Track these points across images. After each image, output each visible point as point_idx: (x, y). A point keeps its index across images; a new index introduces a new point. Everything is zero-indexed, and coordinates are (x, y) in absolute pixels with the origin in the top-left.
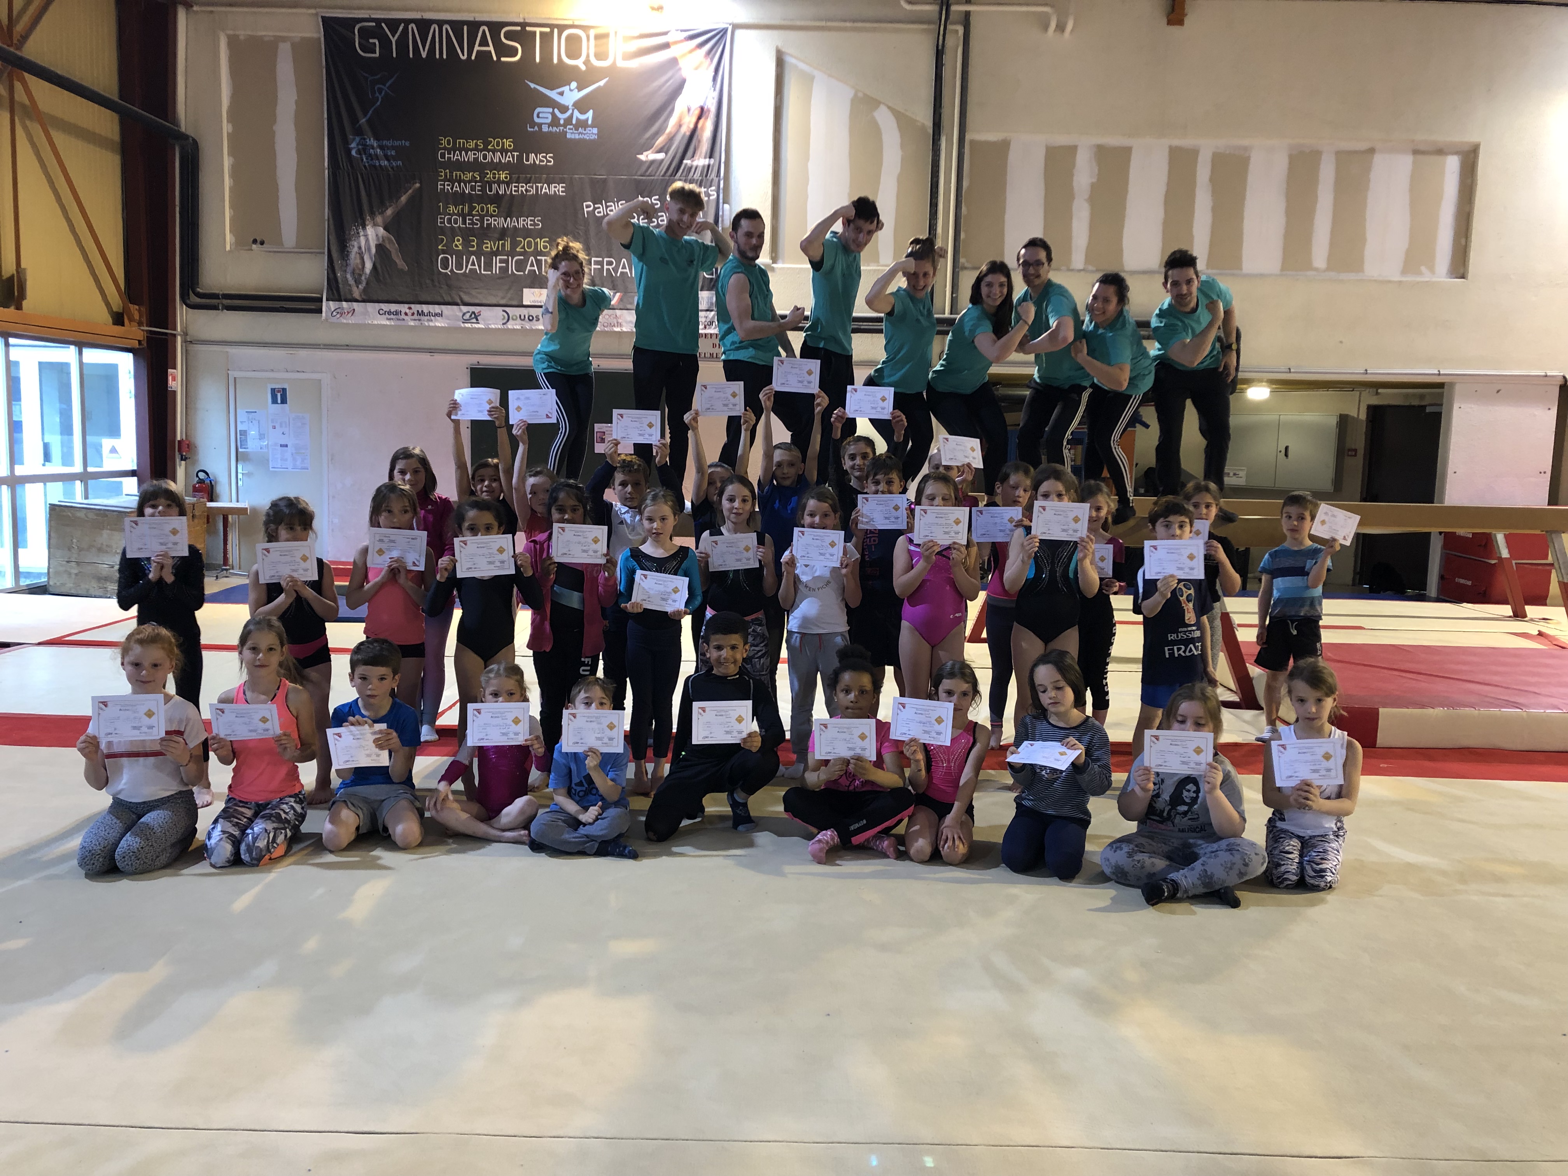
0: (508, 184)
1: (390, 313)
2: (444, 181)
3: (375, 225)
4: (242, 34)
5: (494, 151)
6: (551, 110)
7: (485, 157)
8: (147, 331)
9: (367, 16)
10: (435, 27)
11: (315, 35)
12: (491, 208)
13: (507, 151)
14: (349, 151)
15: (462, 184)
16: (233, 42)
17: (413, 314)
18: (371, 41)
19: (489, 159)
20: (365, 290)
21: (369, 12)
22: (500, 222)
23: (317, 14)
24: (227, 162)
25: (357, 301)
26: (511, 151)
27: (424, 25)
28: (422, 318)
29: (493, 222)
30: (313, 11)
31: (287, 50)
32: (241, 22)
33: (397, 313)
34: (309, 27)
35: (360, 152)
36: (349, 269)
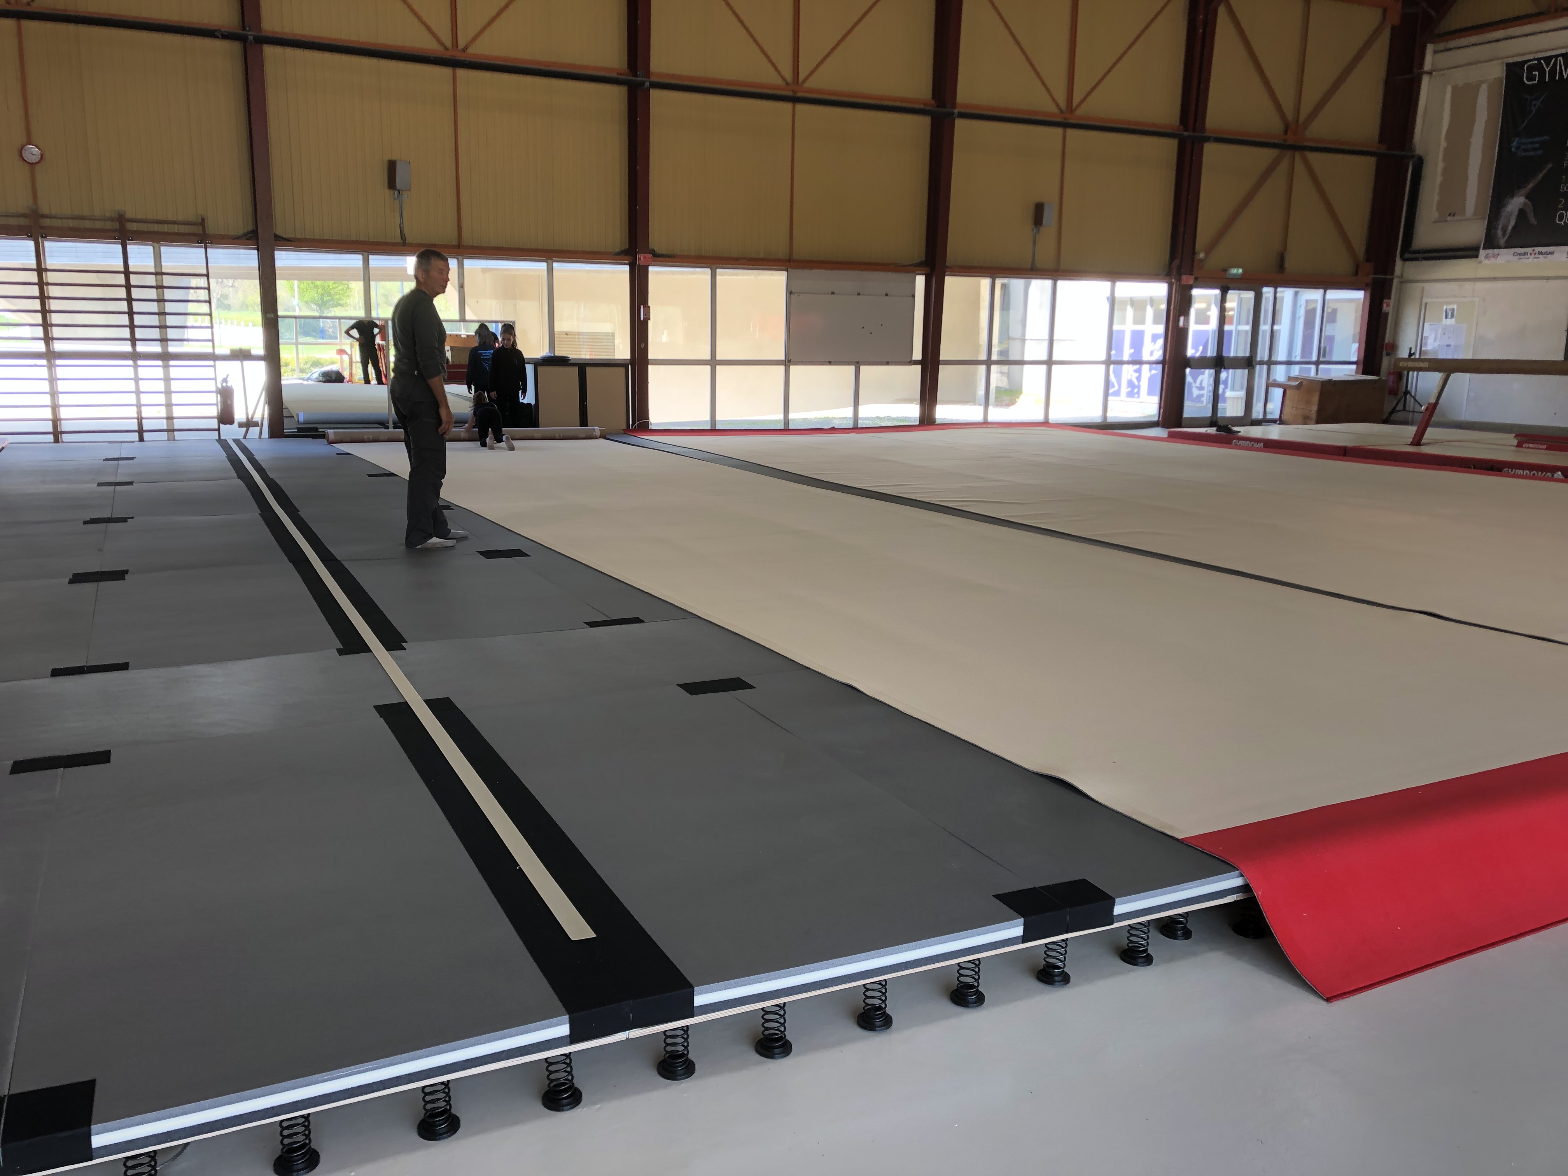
1: (1520, 254)
3: (1520, 196)
4: (1460, 83)
8: (1374, 278)
9: (1532, 58)
11: (1501, 76)
14: (1510, 148)
16: (1455, 89)
17: (1535, 254)
18: (1534, 73)
20: (1507, 241)
21: (1533, 55)
23: (1503, 63)
24: (1441, 165)
25: (1500, 248)
28: (1540, 256)
30: (1500, 61)
31: (1484, 88)
32: (1460, 77)
33: (1525, 254)
34: (1497, 72)
35: (1517, 148)
36: (1500, 227)
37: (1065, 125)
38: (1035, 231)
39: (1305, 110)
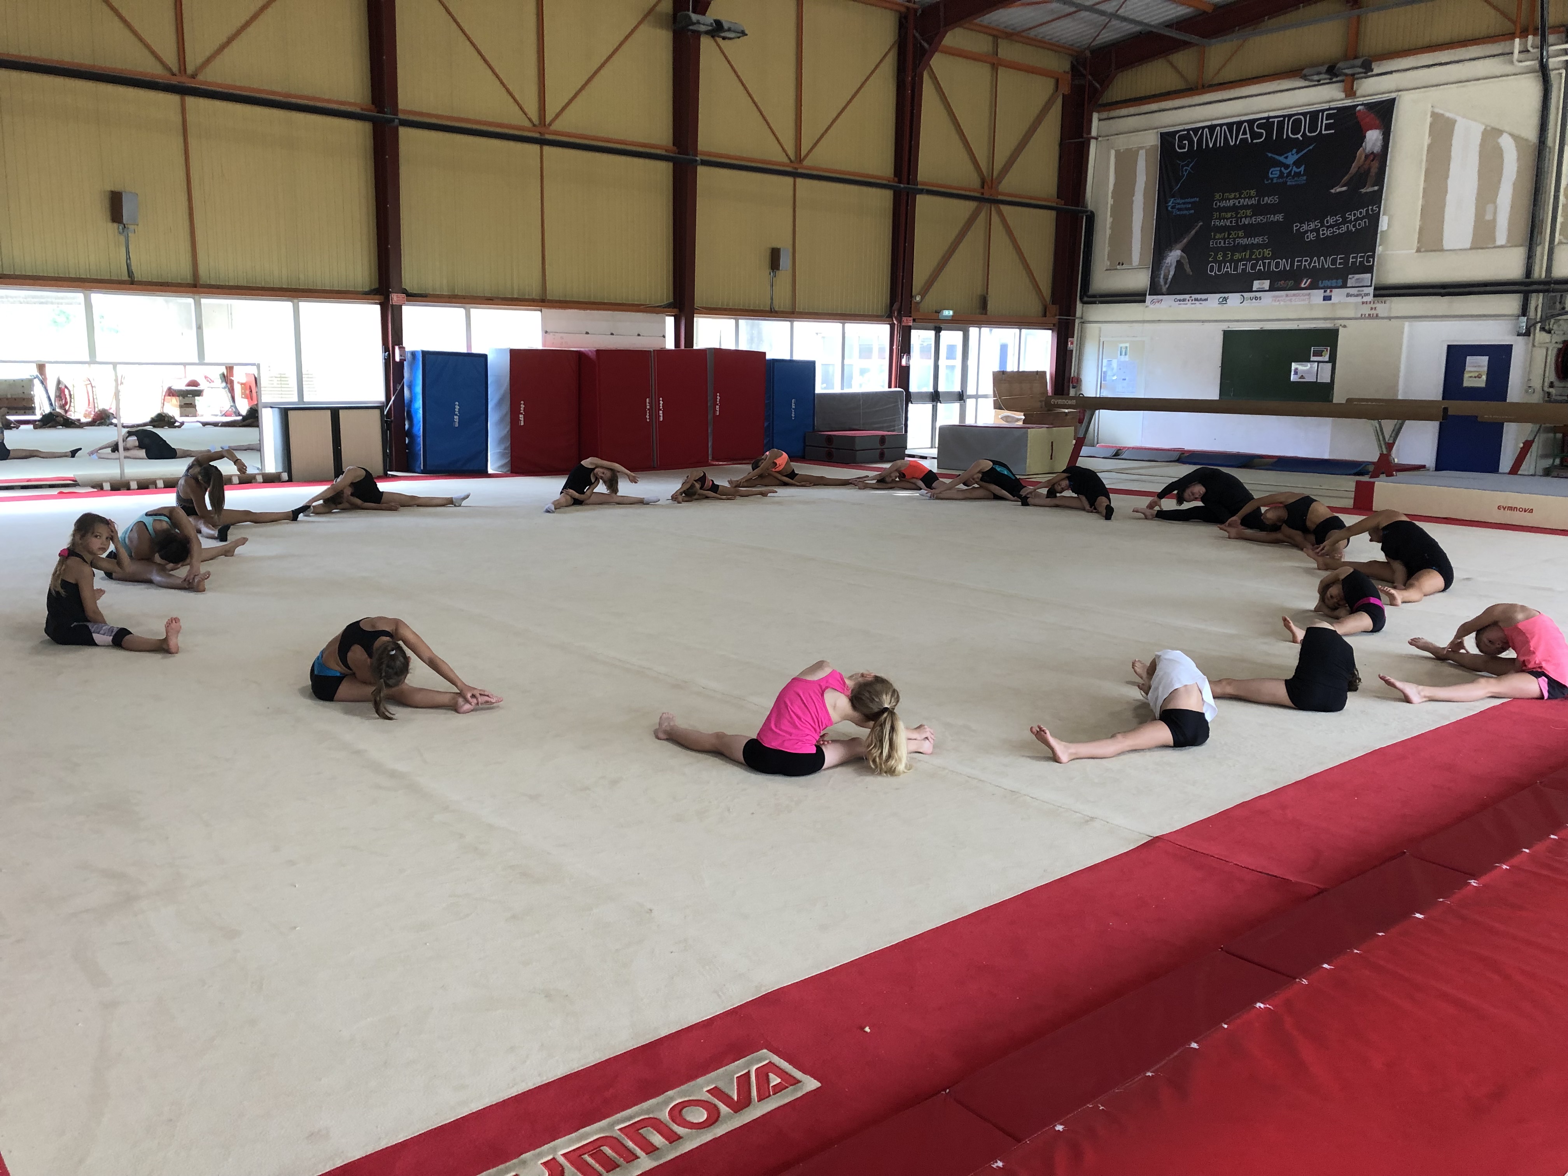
0: (1251, 217)
1: (1180, 300)
2: (1216, 219)
3: (1177, 249)
4: (1122, 149)
5: (1245, 198)
6: (1279, 169)
7: (1239, 203)
8: (1059, 319)
9: (1183, 128)
10: (1218, 128)
11: (1156, 143)
12: (1241, 233)
13: (1252, 197)
14: (1167, 207)
15: (1225, 220)
16: (1118, 153)
17: (1192, 300)
18: (1184, 142)
19: (1241, 204)
20: (1169, 289)
21: (1184, 126)
22: (1245, 241)
23: (1158, 132)
24: (1109, 220)
25: (1162, 295)
26: (1254, 197)
27: (1212, 128)
28: (1196, 302)
29: (1240, 241)
30: (1155, 130)
31: (1142, 153)
32: (1122, 142)
33: (1184, 300)
34: (1152, 140)
35: (1173, 208)
36: (1162, 277)
37: (795, 175)
38: (772, 274)
39: (998, 166)
